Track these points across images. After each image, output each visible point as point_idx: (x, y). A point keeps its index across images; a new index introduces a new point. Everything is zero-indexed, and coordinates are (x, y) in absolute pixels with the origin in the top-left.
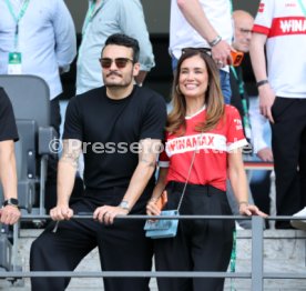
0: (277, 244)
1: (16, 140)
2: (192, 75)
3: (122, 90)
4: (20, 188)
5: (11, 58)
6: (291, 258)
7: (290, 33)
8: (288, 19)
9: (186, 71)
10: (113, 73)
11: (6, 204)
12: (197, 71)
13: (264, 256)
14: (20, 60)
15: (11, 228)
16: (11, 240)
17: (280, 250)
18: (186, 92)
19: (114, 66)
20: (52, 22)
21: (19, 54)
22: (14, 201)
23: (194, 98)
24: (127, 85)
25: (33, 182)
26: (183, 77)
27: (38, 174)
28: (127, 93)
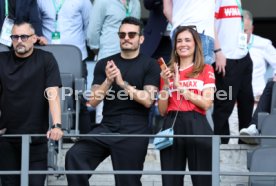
0: (228, 153)
1: (60, 86)
2: (184, 43)
3: (132, 53)
4: (63, 117)
5: (53, 36)
6: (237, 162)
7: (231, 16)
8: (229, 7)
9: (180, 41)
10: (127, 41)
11: (53, 127)
12: (187, 40)
13: (220, 161)
14: (59, 37)
15: (57, 142)
16: (57, 151)
17: (231, 157)
18: (181, 54)
19: (127, 37)
20: (80, 11)
21: (58, 33)
22: (59, 125)
23: (185, 57)
24: (135, 50)
25: (71, 113)
26: (179, 45)
27: (75, 108)
28: (135, 55)
